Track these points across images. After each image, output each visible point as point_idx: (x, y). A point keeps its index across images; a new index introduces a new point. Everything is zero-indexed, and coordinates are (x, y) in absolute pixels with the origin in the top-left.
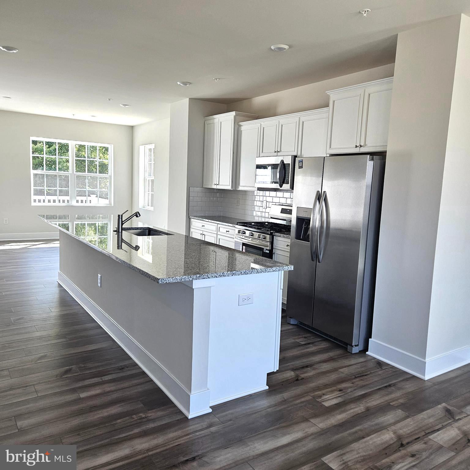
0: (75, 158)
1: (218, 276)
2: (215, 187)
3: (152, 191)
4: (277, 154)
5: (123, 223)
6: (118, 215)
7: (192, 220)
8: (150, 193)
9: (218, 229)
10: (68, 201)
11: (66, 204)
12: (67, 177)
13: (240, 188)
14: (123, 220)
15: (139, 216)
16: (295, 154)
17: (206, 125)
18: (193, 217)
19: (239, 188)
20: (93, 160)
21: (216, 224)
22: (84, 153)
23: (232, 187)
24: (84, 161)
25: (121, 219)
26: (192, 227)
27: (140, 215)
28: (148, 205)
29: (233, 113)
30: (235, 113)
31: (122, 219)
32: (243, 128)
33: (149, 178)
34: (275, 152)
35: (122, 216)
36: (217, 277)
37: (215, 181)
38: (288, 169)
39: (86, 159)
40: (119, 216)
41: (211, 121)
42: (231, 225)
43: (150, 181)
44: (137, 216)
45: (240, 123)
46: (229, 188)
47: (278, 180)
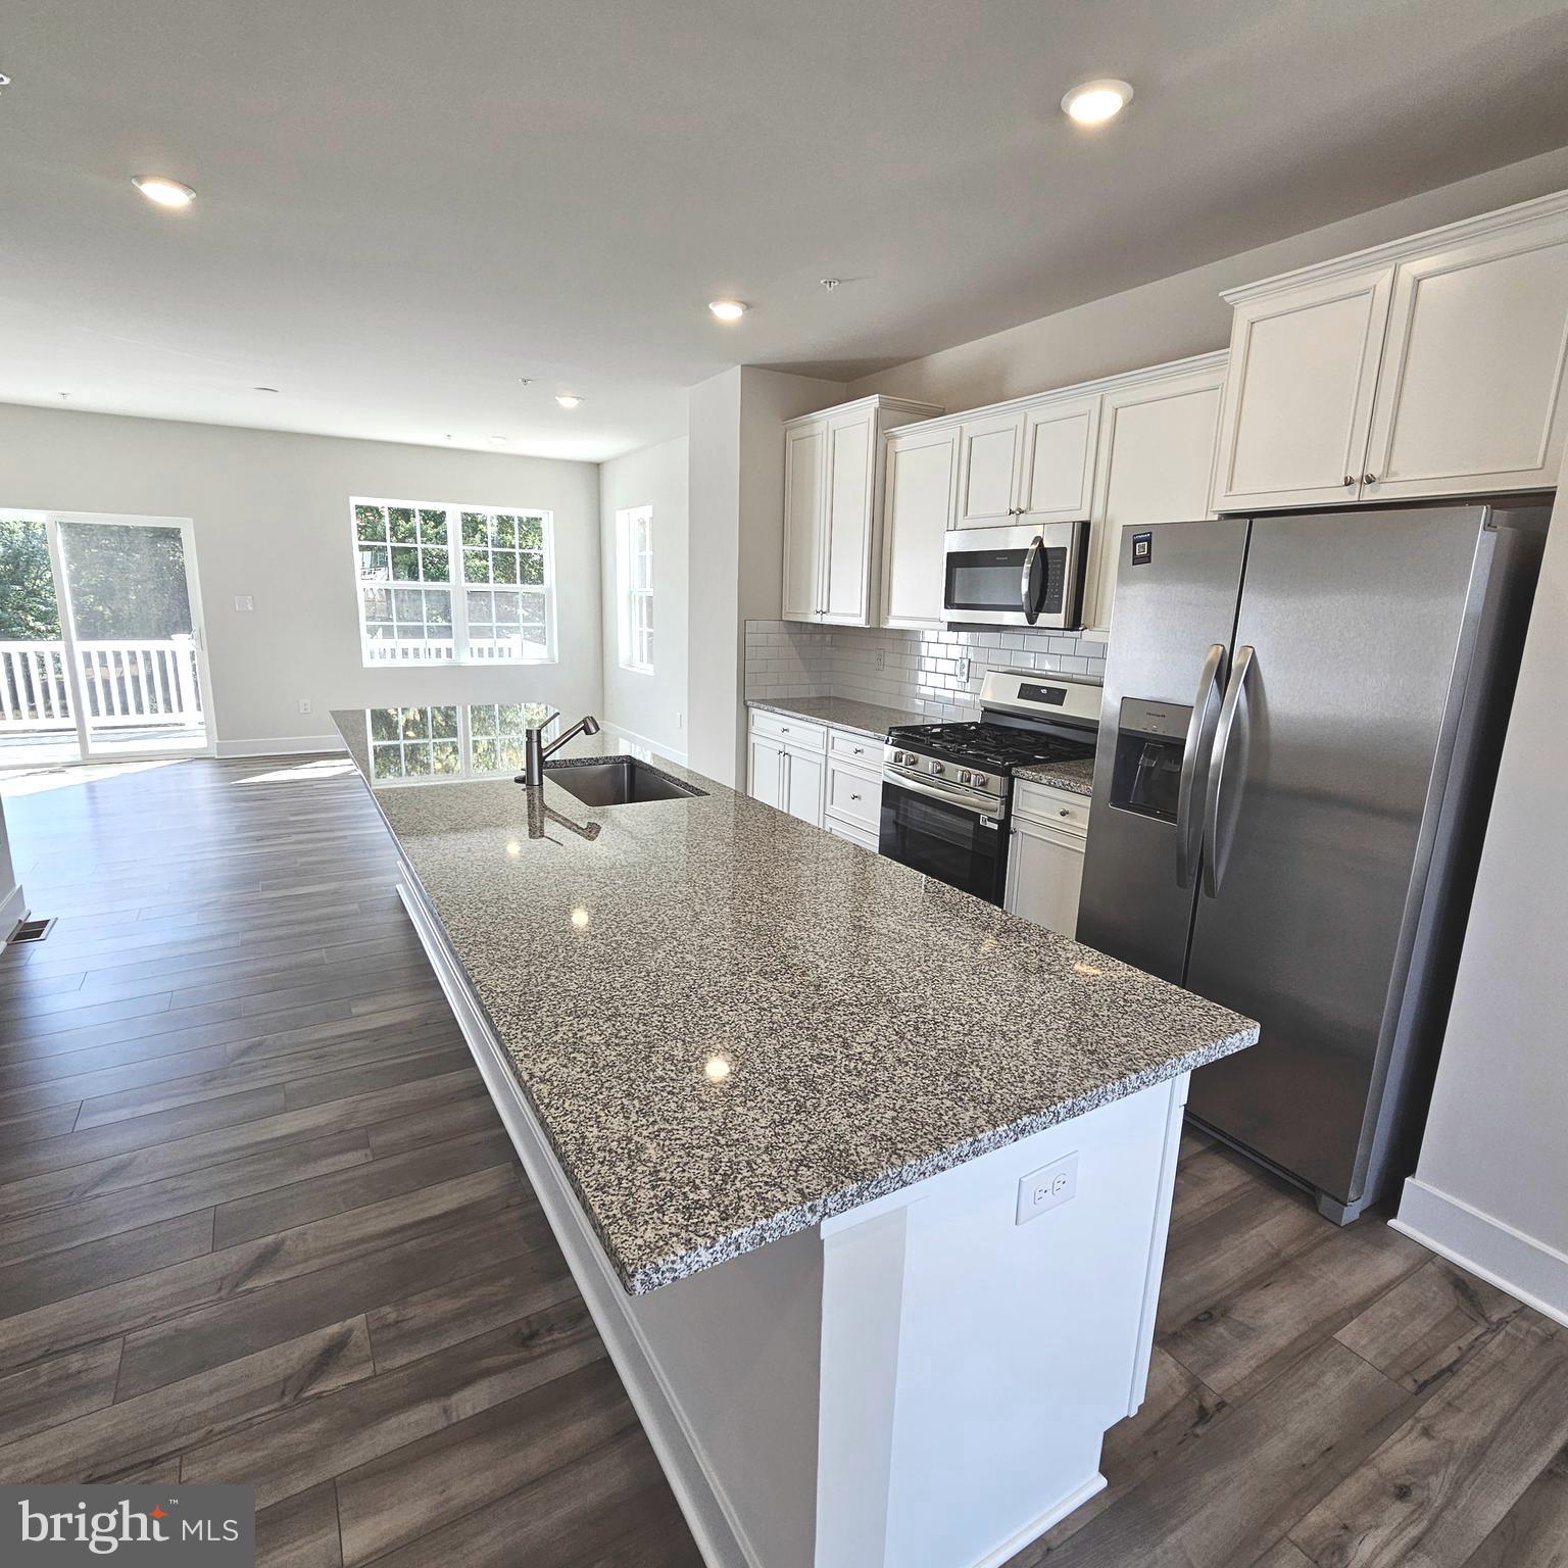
0: (462, 547)
1: (948, 1163)
2: (816, 619)
3: (650, 625)
4: (1017, 519)
5: (544, 754)
6: (527, 731)
7: (754, 711)
8: (646, 630)
9: (829, 743)
10: (449, 651)
11: (443, 661)
12: (446, 594)
13: (893, 624)
14: (543, 746)
15: (593, 730)
16: (1085, 518)
17: (790, 444)
18: (756, 704)
19: (888, 622)
20: (529, 551)
21: (825, 729)
22: (510, 537)
23: (868, 621)
24: (512, 555)
25: (535, 745)
26: (753, 729)
27: (597, 729)
28: (642, 661)
29: (873, 401)
30: (877, 400)
31: (539, 742)
32: (900, 444)
33: (641, 594)
34: (1011, 512)
35: (539, 732)
36: (943, 1169)
37: (818, 603)
38: (1059, 566)
39: (517, 551)
40: (529, 733)
41: (805, 431)
42: (871, 734)
43: (644, 599)
44: (588, 732)
45: (893, 430)
46: (860, 622)
47: (1023, 597)
